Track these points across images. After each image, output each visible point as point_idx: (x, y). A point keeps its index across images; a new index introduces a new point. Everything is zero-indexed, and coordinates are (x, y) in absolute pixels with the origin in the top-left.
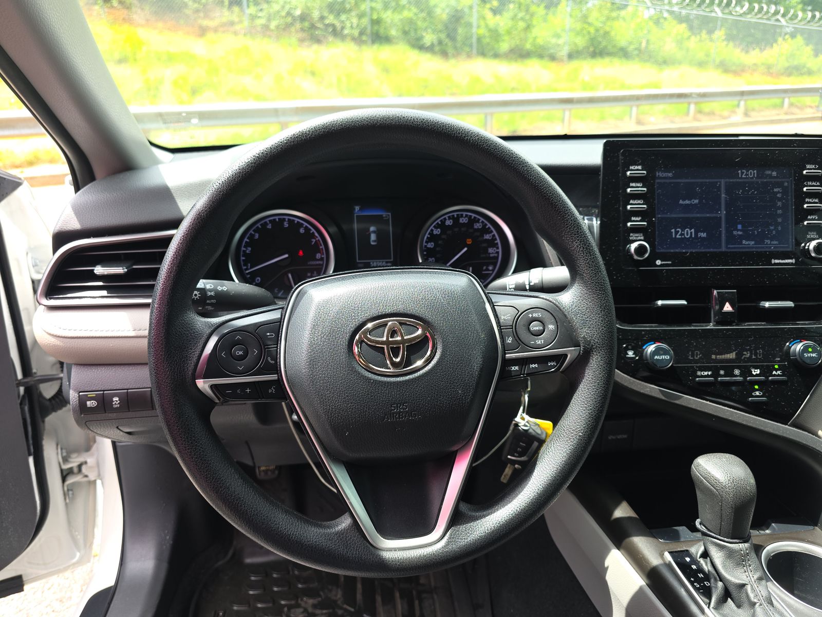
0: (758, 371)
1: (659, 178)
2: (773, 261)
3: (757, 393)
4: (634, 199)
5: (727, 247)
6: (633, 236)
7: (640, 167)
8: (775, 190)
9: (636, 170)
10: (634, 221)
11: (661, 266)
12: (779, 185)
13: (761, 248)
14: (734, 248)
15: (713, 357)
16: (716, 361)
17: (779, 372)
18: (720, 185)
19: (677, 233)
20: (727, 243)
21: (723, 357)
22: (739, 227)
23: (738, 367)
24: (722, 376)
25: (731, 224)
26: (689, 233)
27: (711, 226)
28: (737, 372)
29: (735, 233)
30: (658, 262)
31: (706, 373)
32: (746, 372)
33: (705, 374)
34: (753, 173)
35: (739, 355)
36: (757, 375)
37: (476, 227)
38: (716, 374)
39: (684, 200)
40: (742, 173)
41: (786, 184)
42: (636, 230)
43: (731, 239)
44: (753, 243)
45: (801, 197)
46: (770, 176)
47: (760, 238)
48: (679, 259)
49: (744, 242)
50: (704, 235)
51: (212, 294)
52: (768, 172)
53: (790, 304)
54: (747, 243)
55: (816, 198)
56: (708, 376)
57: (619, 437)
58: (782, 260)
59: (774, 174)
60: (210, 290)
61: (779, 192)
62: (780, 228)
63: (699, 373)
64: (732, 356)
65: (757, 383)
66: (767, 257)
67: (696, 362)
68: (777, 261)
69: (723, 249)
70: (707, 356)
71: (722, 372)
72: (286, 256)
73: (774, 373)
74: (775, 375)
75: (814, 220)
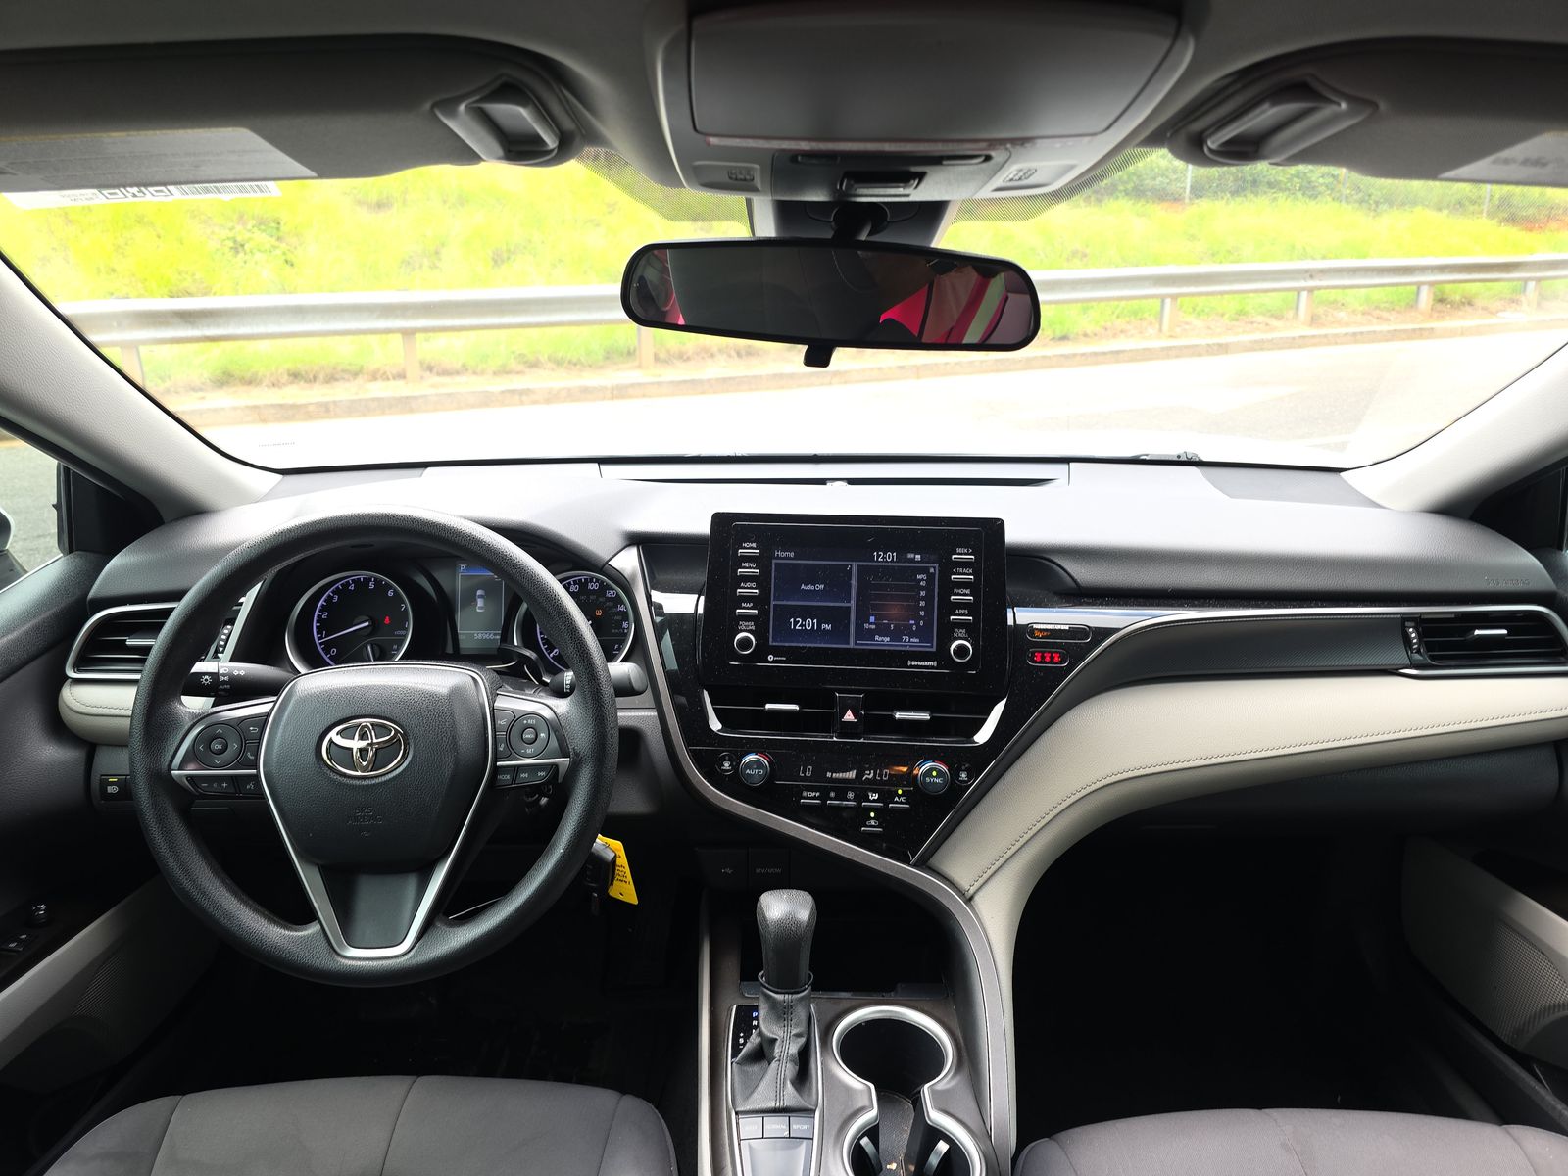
0: (876, 796)
1: (778, 557)
2: (909, 663)
3: (873, 823)
4: (745, 582)
5: (856, 644)
6: (743, 625)
7: (754, 545)
8: (919, 577)
9: (749, 549)
10: (744, 608)
11: (774, 662)
12: (925, 571)
13: (897, 646)
14: (862, 644)
15: (829, 775)
16: (832, 780)
17: (902, 799)
18: (850, 569)
19: (797, 624)
20: (856, 639)
21: (840, 775)
22: (872, 619)
23: (852, 789)
24: (831, 799)
25: (862, 618)
26: (811, 624)
27: (839, 617)
28: (850, 795)
29: (866, 626)
30: (771, 657)
31: (813, 794)
32: (862, 796)
33: (811, 798)
34: (891, 556)
35: (859, 775)
36: (874, 801)
37: (608, 595)
38: (824, 797)
39: (806, 585)
40: (879, 556)
41: (932, 571)
42: (746, 618)
43: (861, 633)
44: (888, 639)
45: (948, 587)
46: (913, 560)
47: (896, 636)
48: (793, 654)
49: (877, 637)
50: (828, 627)
51: (226, 679)
52: (911, 555)
53: (925, 716)
54: (881, 639)
55: (967, 589)
56: (814, 798)
57: (771, 871)
58: (921, 661)
59: (918, 557)
60: (224, 675)
61: (923, 580)
62: (922, 623)
63: (805, 794)
64: (852, 775)
65: (872, 809)
66: (902, 657)
67: (805, 779)
68: (914, 663)
69: (851, 645)
70: (819, 774)
71: (832, 794)
72: (367, 624)
73: (896, 799)
74: (896, 802)
75: (964, 615)
